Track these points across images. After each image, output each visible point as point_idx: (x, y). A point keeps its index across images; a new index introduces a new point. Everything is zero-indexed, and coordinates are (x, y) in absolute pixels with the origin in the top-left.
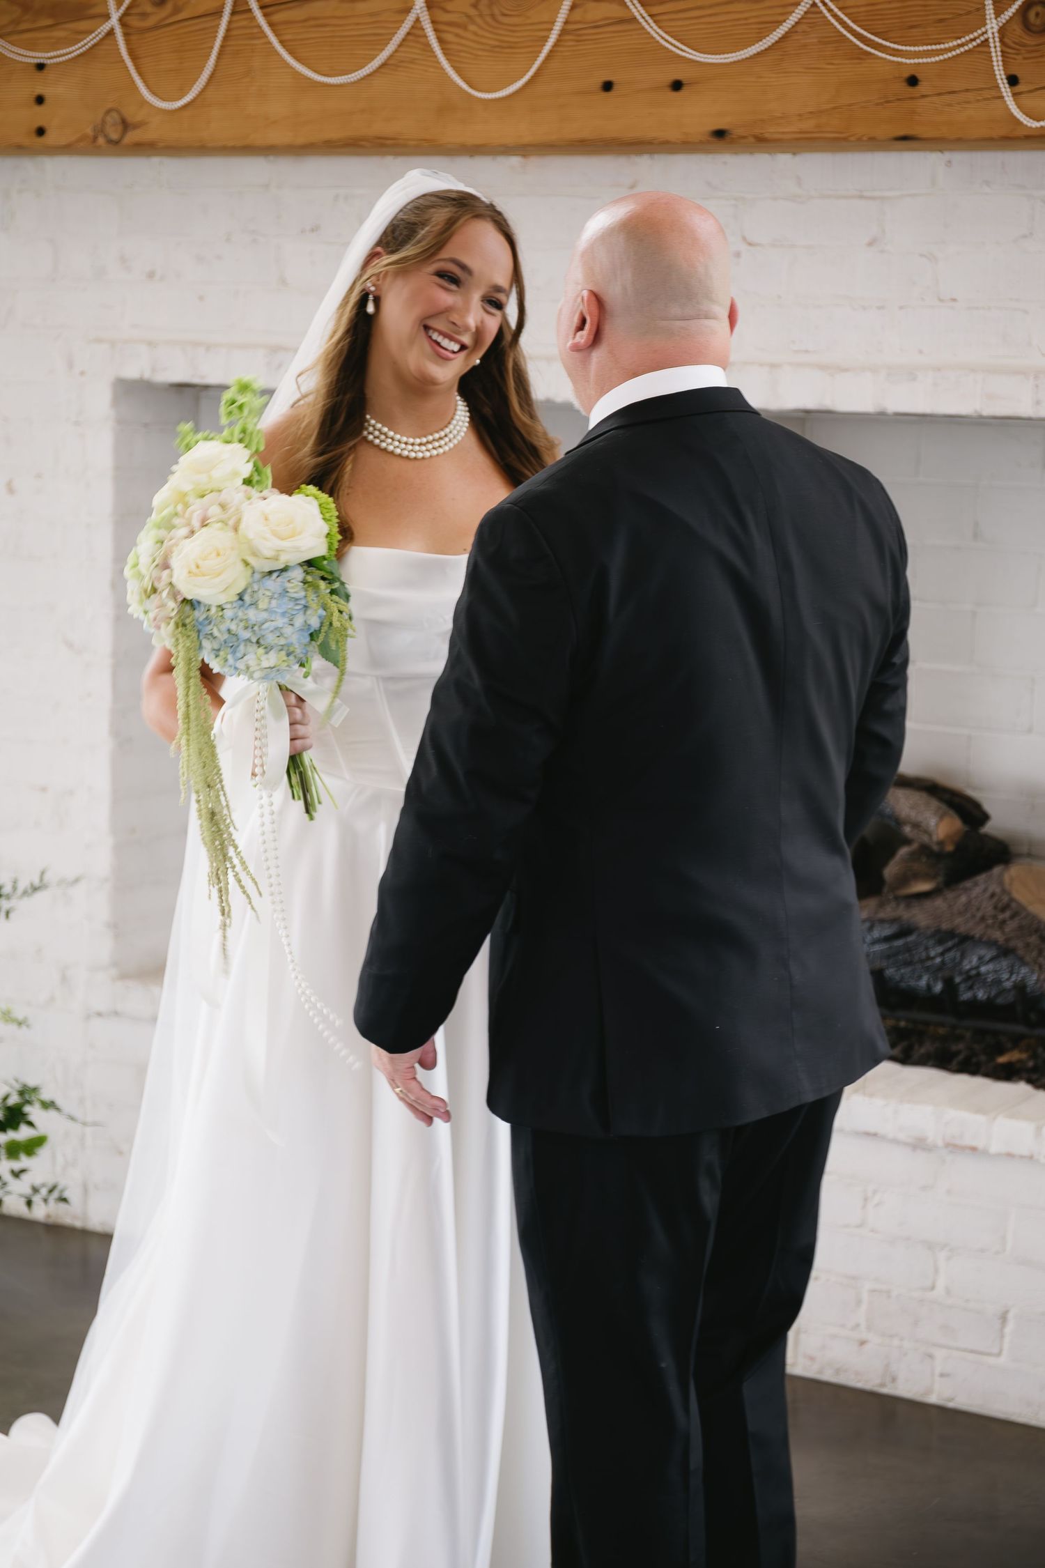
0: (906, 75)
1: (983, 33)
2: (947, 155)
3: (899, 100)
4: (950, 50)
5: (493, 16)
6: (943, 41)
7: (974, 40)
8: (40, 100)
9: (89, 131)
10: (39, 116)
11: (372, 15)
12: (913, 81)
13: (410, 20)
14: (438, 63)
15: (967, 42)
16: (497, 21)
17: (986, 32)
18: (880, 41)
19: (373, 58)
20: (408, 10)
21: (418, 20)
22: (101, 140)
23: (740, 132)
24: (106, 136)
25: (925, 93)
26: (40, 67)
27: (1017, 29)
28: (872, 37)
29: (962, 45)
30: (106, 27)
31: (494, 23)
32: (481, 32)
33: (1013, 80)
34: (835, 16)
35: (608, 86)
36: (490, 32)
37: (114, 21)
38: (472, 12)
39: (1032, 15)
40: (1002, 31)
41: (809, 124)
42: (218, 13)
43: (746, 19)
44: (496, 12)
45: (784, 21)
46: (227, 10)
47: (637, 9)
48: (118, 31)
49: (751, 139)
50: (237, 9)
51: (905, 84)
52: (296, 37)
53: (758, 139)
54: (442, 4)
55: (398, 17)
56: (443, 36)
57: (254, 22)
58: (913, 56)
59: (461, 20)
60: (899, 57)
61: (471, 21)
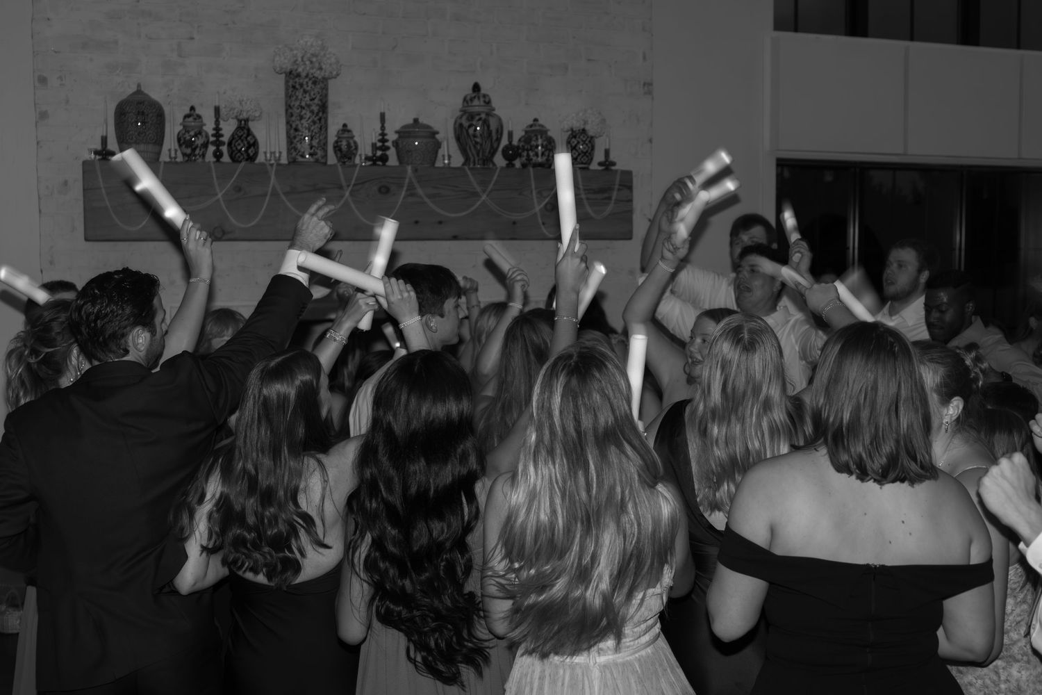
0: (513, 221)
1: (534, 211)
3: (510, 228)
4: (524, 215)
5: (374, 199)
6: (524, 212)
7: (532, 213)
12: (514, 223)
13: (344, 199)
16: (376, 201)
17: (536, 210)
18: (504, 212)
20: (342, 197)
21: (347, 200)
24: (215, 236)
25: (518, 227)
27: (544, 210)
28: (502, 210)
29: (529, 214)
30: (216, 198)
33: (543, 223)
34: (490, 204)
35: (417, 222)
37: (220, 196)
38: (367, 198)
39: (548, 207)
40: (540, 210)
42: (264, 196)
45: (474, 206)
46: (269, 194)
47: (427, 200)
48: (221, 200)
49: (465, 239)
50: (273, 194)
51: (512, 224)
52: (297, 204)
53: (467, 238)
54: (356, 195)
55: (338, 199)
56: (356, 205)
57: (280, 199)
58: (515, 216)
59: (362, 200)
60: (510, 216)
61: (366, 201)
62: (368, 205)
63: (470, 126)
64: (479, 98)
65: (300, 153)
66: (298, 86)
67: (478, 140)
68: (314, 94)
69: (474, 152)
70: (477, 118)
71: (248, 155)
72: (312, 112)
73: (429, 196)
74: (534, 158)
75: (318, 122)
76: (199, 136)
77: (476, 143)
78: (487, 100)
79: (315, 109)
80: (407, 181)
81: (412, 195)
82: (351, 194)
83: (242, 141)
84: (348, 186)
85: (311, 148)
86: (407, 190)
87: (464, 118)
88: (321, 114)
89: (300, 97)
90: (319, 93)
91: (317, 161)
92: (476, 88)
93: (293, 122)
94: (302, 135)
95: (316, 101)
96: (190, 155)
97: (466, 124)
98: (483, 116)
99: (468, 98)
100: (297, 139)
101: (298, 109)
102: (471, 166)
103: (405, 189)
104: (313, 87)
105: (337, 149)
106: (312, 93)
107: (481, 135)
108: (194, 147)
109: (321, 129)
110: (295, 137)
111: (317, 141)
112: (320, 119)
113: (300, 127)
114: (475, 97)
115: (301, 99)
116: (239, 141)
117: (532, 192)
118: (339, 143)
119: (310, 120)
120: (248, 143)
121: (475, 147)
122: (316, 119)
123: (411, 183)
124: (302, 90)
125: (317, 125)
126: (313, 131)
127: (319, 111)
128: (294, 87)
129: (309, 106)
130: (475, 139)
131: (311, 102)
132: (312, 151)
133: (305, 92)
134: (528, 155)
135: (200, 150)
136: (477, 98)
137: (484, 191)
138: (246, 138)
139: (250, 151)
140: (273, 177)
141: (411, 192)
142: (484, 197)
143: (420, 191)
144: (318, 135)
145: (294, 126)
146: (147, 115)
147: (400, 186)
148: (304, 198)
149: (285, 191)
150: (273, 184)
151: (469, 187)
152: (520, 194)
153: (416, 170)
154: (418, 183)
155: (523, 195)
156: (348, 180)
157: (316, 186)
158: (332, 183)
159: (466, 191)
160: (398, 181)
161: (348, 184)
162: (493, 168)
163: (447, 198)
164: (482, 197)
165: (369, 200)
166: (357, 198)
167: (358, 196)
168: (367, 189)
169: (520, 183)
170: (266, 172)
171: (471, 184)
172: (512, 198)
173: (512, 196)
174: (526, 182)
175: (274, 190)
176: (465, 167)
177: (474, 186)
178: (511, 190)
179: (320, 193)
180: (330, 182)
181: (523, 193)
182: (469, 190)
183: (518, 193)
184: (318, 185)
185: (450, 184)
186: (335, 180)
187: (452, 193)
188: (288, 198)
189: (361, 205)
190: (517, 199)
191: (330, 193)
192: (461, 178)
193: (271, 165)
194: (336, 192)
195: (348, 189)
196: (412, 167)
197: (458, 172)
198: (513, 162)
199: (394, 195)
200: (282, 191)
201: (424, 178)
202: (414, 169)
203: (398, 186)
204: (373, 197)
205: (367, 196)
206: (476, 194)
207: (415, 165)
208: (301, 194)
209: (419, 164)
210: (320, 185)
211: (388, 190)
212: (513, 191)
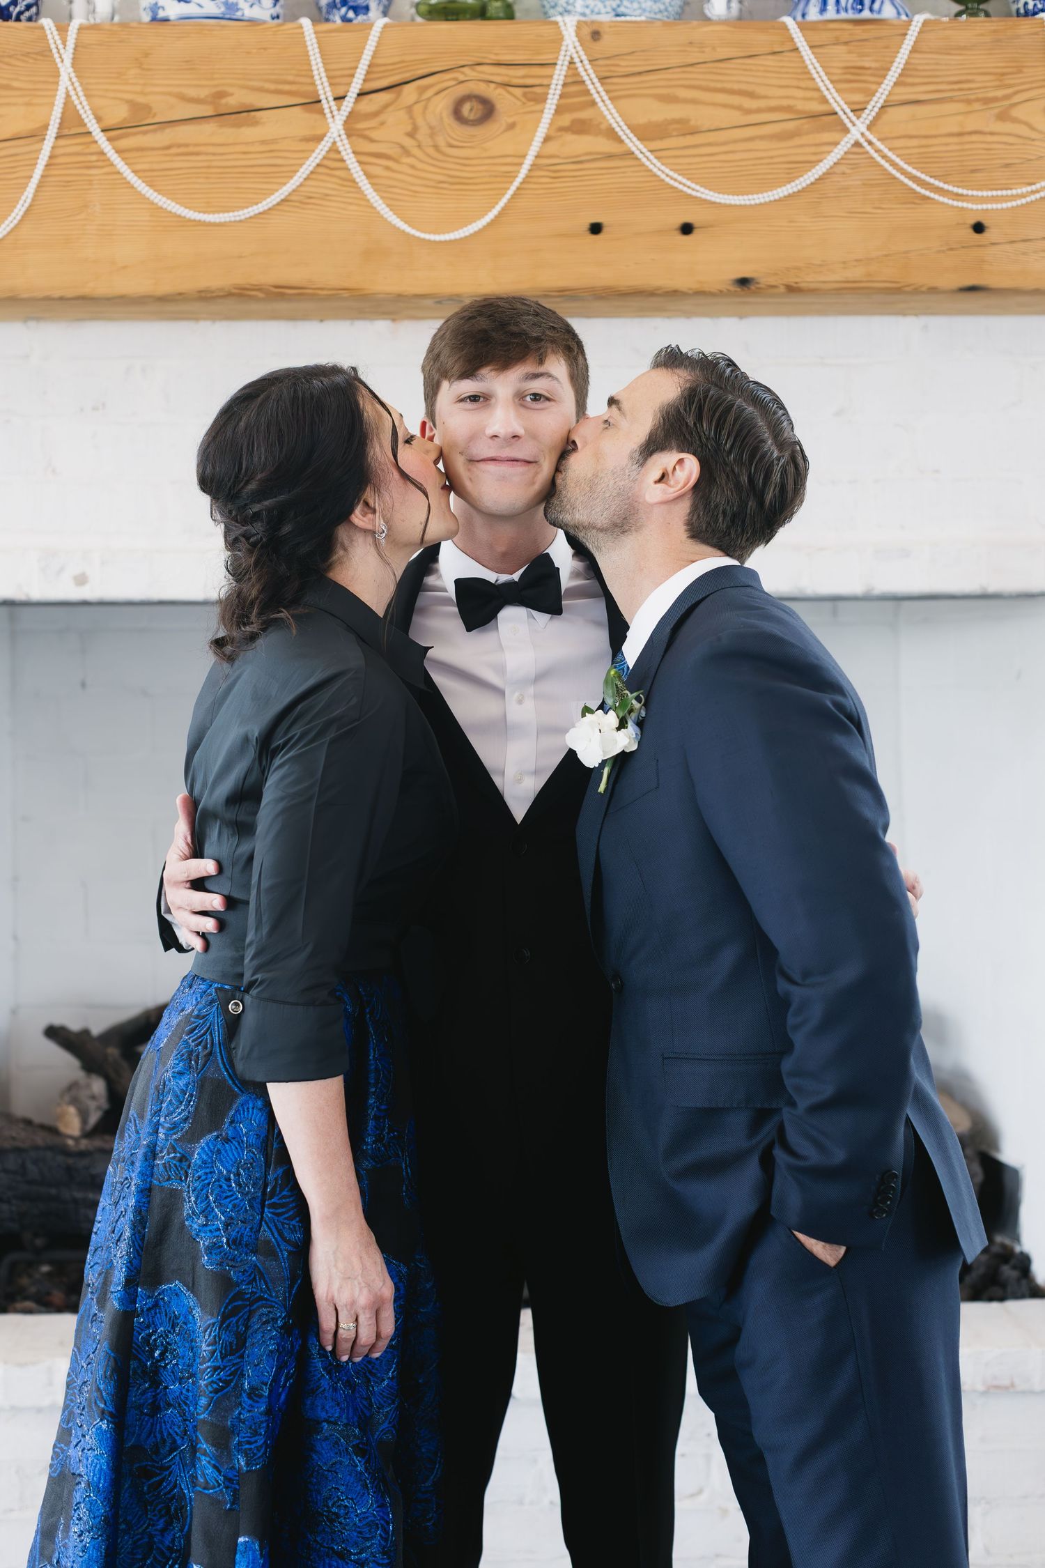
0: (973, 221)
2: (924, 320)
3: (963, 247)
4: (1023, 196)
5: (436, 147)
6: (1016, 187)
11: (263, 142)
12: (979, 228)
13: (323, 147)
14: (364, 198)
15: (1043, 188)
16: (444, 154)
18: (941, 185)
19: (271, 192)
20: (319, 139)
21: (334, 149)
23: (764, 281)
25: (993, 241)
28: (932, 181)
29: (1033, 192)
31: (438, 156)
32: (420, 165)
34: (884, 157)
35: (596, 229)
36: (433, 165)
38: (408, 142)
41: (856, 273)
42: (37, 135)
43: (772, 157)
44: (441, 141)
45: (822, 161)
46: (52, 132)
47: (633, 144)
49: (782, 289)
50: (66, 132)
51: (971, 231)
52: (156, 166)
53: (792, 289)
54: (367, 133)
55: (303, 146)
56: (368, 168)
57: (93, 148)
58: (979, 202)
59: (393, 151)
60: (963, 201)
61: (407, 152)
62: (413, 167)
73: (645, 133)
80: (559, 75)
81: (580, 128)
82: (352, 117)
84: (339, 99)
86: (559, 110)
91: (230, 15)
102: (813, 14)
103: (551, 103)
123: (574, 81)
137: (858, 110)
140: (65, 68)
141: (577, 117)
142: (858, 129)
143: (610, 113)
147: (534, 96)
148: (179, 146)
149: (111, 121)
150: (68, 96)
151: (800, 93)
152: (1003, 116)
153: (596, 35)
154: (602, 84)
155: (1015, 120)
156: (339, 78)
157: (224, 101)
158: (281, 87)
159: (788, 109)
160: (524, 77)
161: (340, 93)
162: (896, 22)
163: (712, 137)
164: (847, 131)
165: (416, 151)
166: (372, 141)
167: (374, 134)
168: (409, 109)
169: (1003, 74)
170: (45, 53)
171: (809, 84)
172: (971, 133)
173: (971, 123)
174: (1025, 70)
175: (70, 118)
176: (788, 20)
177: (818, 90)
178: (969, 102)
179: (239, 125)
180: (273, 87)
181: (1015, 113)
182: (800, 105)
183: (996, 111)
184: (232, 95)
185: (728, 86)
186: (290, 78)
187: (737, 118)
188: (124, 143)
189: (387, 168)
190: (992, 134)
191: (272, 126)
192: (770, 61)
193: (62, 29)
194: (298, 121)
195: (339, 110)
196: (579, 22)
197: (760, 39)
198: (981, 7)
199: (512, 126)
200: (99, 119)
201: (626, 65)
202: (586, 31)
203: (525, 95)
204: (432, 135)
205: (411, 135)
206: (828, 119)
207: (595, 17)
208: (168, 131)
209: (607, 13)
210: (238, 98)
211: (488, 110)
212: (977, 106)
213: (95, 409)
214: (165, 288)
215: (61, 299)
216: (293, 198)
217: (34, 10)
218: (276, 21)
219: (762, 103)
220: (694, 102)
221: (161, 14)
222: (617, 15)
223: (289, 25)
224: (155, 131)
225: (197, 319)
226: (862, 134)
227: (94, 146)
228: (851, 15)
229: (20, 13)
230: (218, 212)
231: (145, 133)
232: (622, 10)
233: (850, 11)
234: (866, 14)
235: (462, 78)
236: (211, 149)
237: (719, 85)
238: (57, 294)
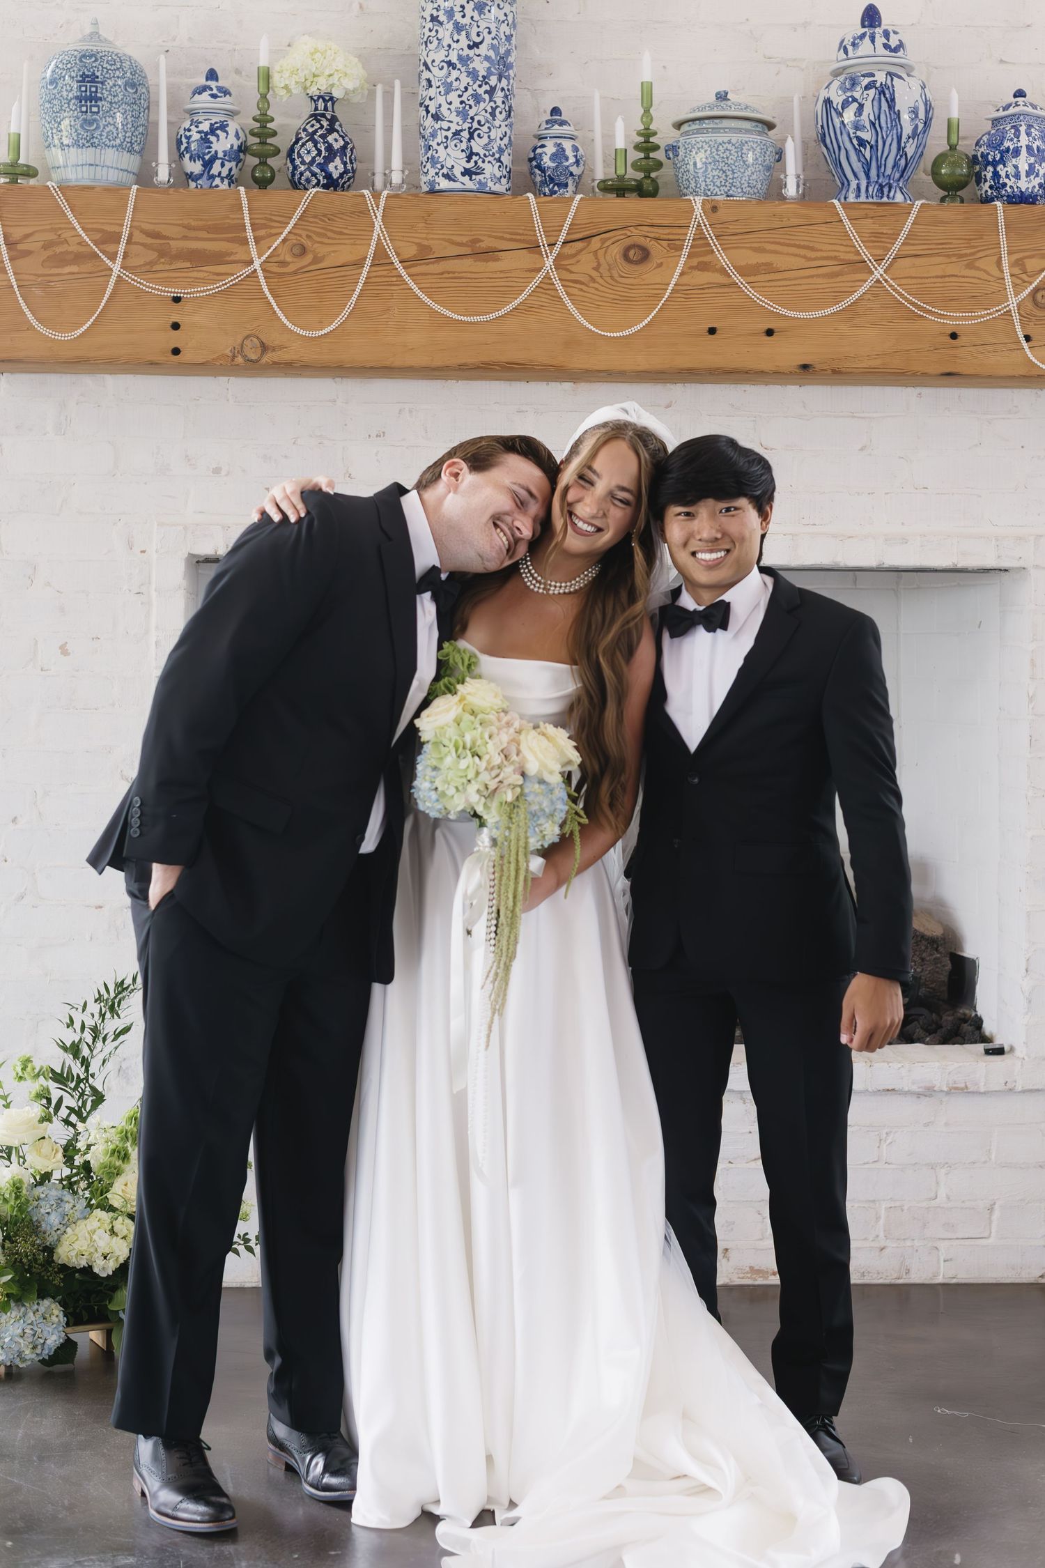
0: (950, 332)
1: (1005, 307)
3: (944, 348)
4: (982, 317)
5: (612, 277)
6: (977, 311)
7: (1000, 311)
8: (176, 326)
9: (228, 352)
10: (175, 339)
11: (501, 272)
12: (954, 336)
13: (541, 275)
14: (566, 308)
15: (995, 311)
16: (616, 281)
17: (1009, 305)
18: (931, 308)
19: (507, 303)
20: (539, 270)
21: (547, 277)
22: (240, 360)
23: (818, 366)
24: (244, 356)
25: (963, 345)
26: (177, 300)
27: (1030, 305)
28: (925, 306)
29: (990, 314)
30: (249, 270)
31: (613, 283)
32: (601, 288)
33: (1028, 338)
34: (895, 290)
35: (712, 331)
36: (610, 288)
37: (257, 264)
38: (594, 274)
39: (1039, 296)
40: (1019, 306)
41: (876, 363)
42: (360, 263)
43: (824, 289)
44: (616, 275)
45: (856, 291)
46: (368, 262)
47: (738, 279)
48: (260, 274)
49: (829, 372)
50: (377, 262)
51: (949, 338)
52: (433, 285)
53: (834, 372)
54: (568, 267)
55: (528, 274)
56: (569, 290)
57: (394, 273)
58: (955, 319)
59: (585, 279)
60: (944, 319)
61: (593, 280)
62: (597, 289)
63: (845, 104)
64: (873, 40)
65: (445, 171)
66: (442, 18)
67: (866, 135)
68: (478, 35)
69: (857, 166)
70: (866, 81)
71: (328, 176)
72: (473, 74)
73: (743, 271)
74: (1009, 183)
75: (486, 97)
76: (218, 132)
77: (862, 142)
78: (893, 42)
79: (481, 67)
80: (691, 233)
81: (703, 267)
82: (559, 258)
83: (315, 143)
84: (552, 245)
85: (469, 159)
86: (690, 256)
87: (836, 84)
88: (493, 80)
89: (446, 42)
90: (490, 33)
91: (482, 190)
92: (871, 17)
93: (431, 99)
94: (449, 129)
95: (483, 50)
96: (201, 176)
97: (837, 100)
98: (881, 78)
99: (847, 43)
100: (439, 139)
101: (442, 69)
102: (851, 198)
103: (686, 251)
104: (476, 15)
105: (534, 163)
106: (474, 30)
107: (873, 124)
108: (207, 157)
109: (493, 114)
110: (433, 135)
111: (485, 140)
112: (491, 92)
113: (444, 110)
114: (862, 37)
115: (449, 46)
116: (310, 145)
117: (999, 263)
118: (539, 151)
119: (466, 95)
120: (329, 148)
121: (858, 152)
122: (481, 91)
123: (700, 237)
124: (450, 26)
125: (482, 105)
126: (472, 118)
127: (489, 73)
128: (434, 19)
129: (464, 60)
130: (859, 133)
131: (471, 53)
132: (472, 164)
133: (458, 28)
134: (996, 175)
135: (223, 165)
136: (867, 39)
137: (879, 260)
138: (323, 137)
139: (331, 167)
140: (378, 222)
141: (702, 260)
142: (879, 272)
143: (722, 258)
144: (485, 129)
145: (432, 110)
146: (103, 83)
147: (675, 246)
148: (449, 273)
149: (405, 256)
150: (379, 239)
151: (842, 248)
152: (970, 266)
153: (714, 209)
154: (718, 240)
155: (978, 269)
156: (551, 232)
157: (478, 245)
158: (514, 237)
159: (835, 258)
160: (669, 234)
161: (552, 240)
162: (903, 205)
163: (786, 275)
164: (872, 273)
165: (599, 280)
166: (571, 272)
167: (573, 268)
168: (595, 253)
169: (970, 240)
170: (365, 212)
171: (848, 243)
172: (949, 276)
173: (950, 270)
174: (985, 237)
175: (380, 253)
176: (835, 202)
177: (855, 247)
178: (948, 256)
179: (487, 261)
180: (509, 236)
181: (978, 264)
182: (842, 256)
183: (966, 262)
184: (483, 241)
185: (797, 243)
186: (521, 232)
187: (802, 263)
188: (413, 270)
189: (581, 290)
190: (964, 277)
191: (509, 262)
192: (824, 228)
193: (376, 196)
194: (524, 259)
195: (551, 253)
196: (703, 200)
197: (817, 214)
198: (958, 193)
199: (660, 265)
200: (398, 255)
201: (733, 228)
202: (708, 206)
203: (669, 245)
204: (609, 270)
205: (596, 269)
206: (859, 265)
207: (713, 198)
208: (442, 263)
209: (721, 194)
210: (487, 243)
211: (645, 255)
212: (954, 259)
213: (377, 436)
214: (438, 362)
215: (371, 367)
216: (520, 307)
217: (352, 180)
218: (508, 192)
219: (819, 254)
220: (776, 252)
221: (437, 187)
222: (728, 196)
223: (520, 198)
224: (433, 263)
225: (447, 380)
226: (881, 275)
227: (396, 271)
228: (875, 200)
229: (345, 183)
230: (473, 315)
231: (427, 264)
232: (731, 192)
233: (875, 198)
234: (885, 199)
235: (629, 234)
236: (469, 275)
237: (793, 242)
238: (368, 365)
